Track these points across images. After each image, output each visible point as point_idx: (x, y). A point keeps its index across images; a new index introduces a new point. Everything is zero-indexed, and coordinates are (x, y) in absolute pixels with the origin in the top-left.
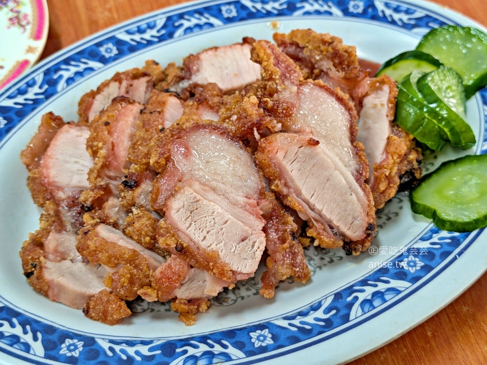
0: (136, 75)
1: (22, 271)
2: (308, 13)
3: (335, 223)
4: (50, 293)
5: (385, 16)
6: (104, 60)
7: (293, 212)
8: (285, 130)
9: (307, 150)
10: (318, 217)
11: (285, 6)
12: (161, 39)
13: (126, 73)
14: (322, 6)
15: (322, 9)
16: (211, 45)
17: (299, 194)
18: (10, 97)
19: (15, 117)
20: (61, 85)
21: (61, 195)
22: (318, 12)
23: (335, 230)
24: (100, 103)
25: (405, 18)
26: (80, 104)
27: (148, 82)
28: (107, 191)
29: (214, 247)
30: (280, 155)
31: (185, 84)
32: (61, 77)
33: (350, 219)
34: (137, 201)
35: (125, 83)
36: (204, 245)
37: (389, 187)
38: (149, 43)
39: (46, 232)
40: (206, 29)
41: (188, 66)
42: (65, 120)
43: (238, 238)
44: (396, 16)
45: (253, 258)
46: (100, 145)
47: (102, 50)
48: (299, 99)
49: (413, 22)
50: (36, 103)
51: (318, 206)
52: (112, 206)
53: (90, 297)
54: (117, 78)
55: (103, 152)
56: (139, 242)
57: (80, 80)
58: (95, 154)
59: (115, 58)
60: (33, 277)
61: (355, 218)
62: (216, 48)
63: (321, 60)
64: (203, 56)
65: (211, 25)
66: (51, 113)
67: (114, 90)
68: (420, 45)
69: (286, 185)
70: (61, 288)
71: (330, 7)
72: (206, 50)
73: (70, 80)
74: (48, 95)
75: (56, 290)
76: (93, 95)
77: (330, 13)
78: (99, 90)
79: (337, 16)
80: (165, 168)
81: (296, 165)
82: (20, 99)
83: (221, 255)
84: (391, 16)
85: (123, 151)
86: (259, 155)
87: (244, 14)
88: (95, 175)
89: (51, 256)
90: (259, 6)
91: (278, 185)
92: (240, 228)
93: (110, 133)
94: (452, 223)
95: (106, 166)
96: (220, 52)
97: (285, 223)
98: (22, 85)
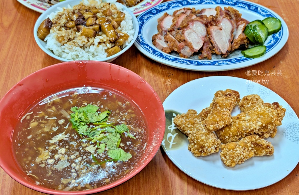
0: (189, 9)
1: (152, 40)
2: (239, 6)
3: (220, 48)
4: (156, 45)
5: (259, 12)
6: (183, 5)
7: (212, 44)
8: (216, 25)
9: (219, 30)
10: (217, 46)
11: (233, 3)
12: (198, 3)
13: (186, 8)
14: (243, 5)
15: (243, 6)
16: (209, 8)
17: (214, 39)
18: (159, 7)
19: (159, 12)
20: (171, 8)
21: (164, 29)
22: (242, 7)
23: (220, 51)
24: (178, 13)
25: (264, 13)
26: (174, 13)
27: (191, 12)
28: (174, 30)
29: (191, 42)
30: (212, 30)
31: (200, 15)
32: (171, 6)
33: (224, 48)
34: (179, 32)
35: (185, 10)
36: (189, 41)
37: (236, 45)
38: (195, 4)
39: (158, 34)
40: (211, 4)
41: (202, 11)
42: (169, 14)
43: (197, 42)
44: (262, 13)
45: (199, 47)
46: (175, 20)
47: (183, 2)
48: (222, 20)
49: (266, 15)
50: (164, 10)
51: (217, 43)
52: (174, 33)
53: (164, 48)
54: (184, 9)
55: (175, 22)
56: (177, 40)
57: (175, 8)
58: (173, 22)
59: (186, 5)
60: (154, 42)
61: (225, 49)
62: (211, 9)
63: (232, 15)
64: (206, 10)
65: (212, 3)
66: (167, 13)
67: (183, 11)
68: (263, 20)
69: (212, 36)
70: (159, 44)
71: (245, 6)
72: (208, 9)
73: (173, 7)
74: (167, 9)
75: (157, 45)
76: (177, 11)
77: (245, 8)
78: (179, 10)
79: (246, 9)
80: (187, 26)
81: (215, 33)
82: (161, 8)
83: (192, 44)
84: (261, 12)
85: (180, 23)
86: (208, 29)
87: (222, 3)
88: (172, 26)
89: (158, 39)
90: (227, 2)
91: (210, 36)
92: (198, 41)
93: (178, 19)
94: (247, 55)
95: (175, 25)
96: (211, 10)
97: (209, 45)
98: (162, 5)
